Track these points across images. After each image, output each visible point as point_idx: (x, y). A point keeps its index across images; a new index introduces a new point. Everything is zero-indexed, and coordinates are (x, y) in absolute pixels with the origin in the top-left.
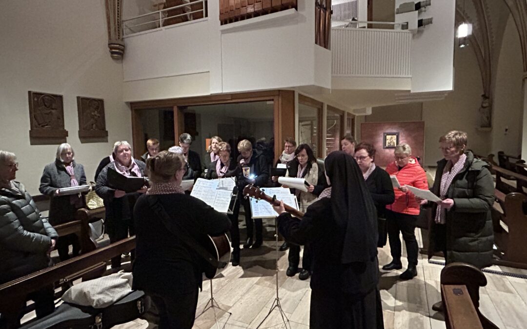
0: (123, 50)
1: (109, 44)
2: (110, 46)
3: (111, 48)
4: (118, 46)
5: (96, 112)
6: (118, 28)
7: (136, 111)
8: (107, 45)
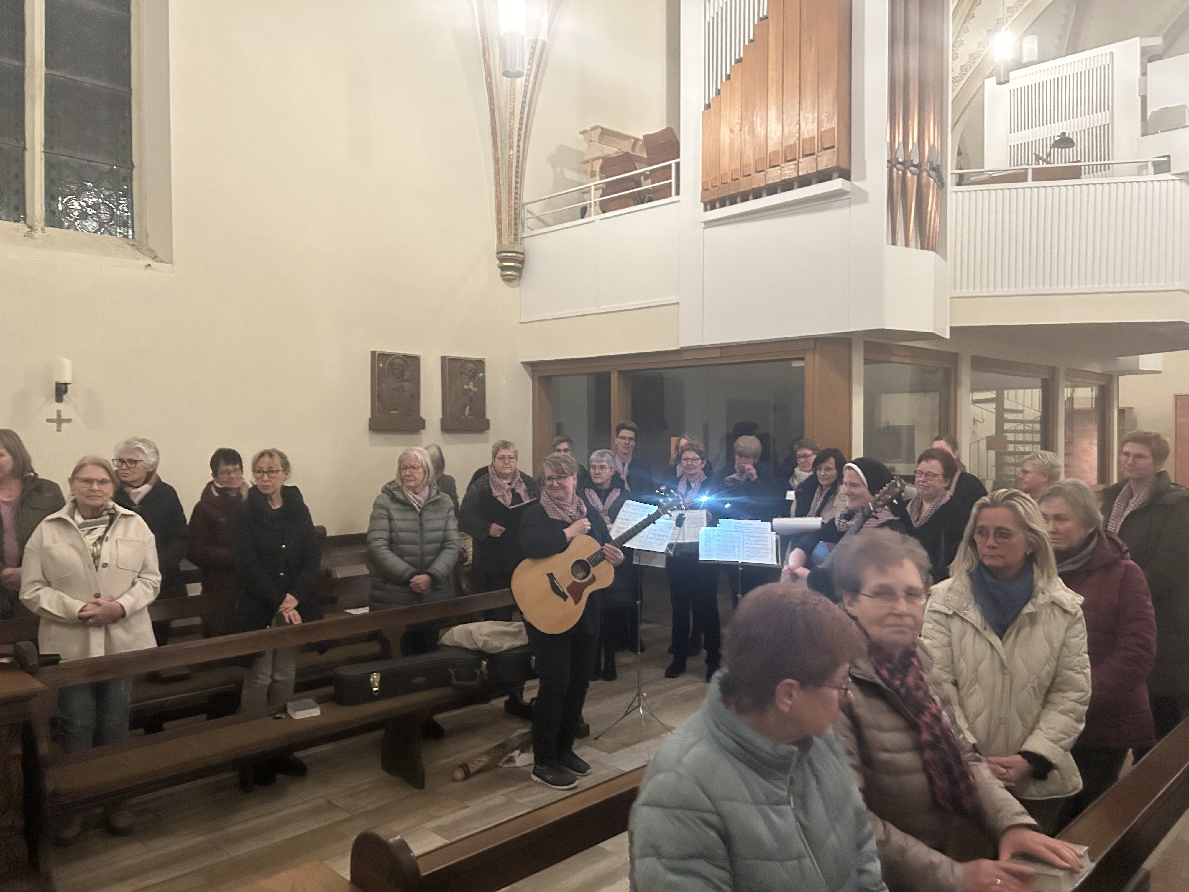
0: (522, 262)
1: (498, 253)
2: (500, 255)
3: (502, 260)
4: (513, 254)
5: (471, 383)
6: (515, 219)
7: (541, 378)
8: (495, 254)
